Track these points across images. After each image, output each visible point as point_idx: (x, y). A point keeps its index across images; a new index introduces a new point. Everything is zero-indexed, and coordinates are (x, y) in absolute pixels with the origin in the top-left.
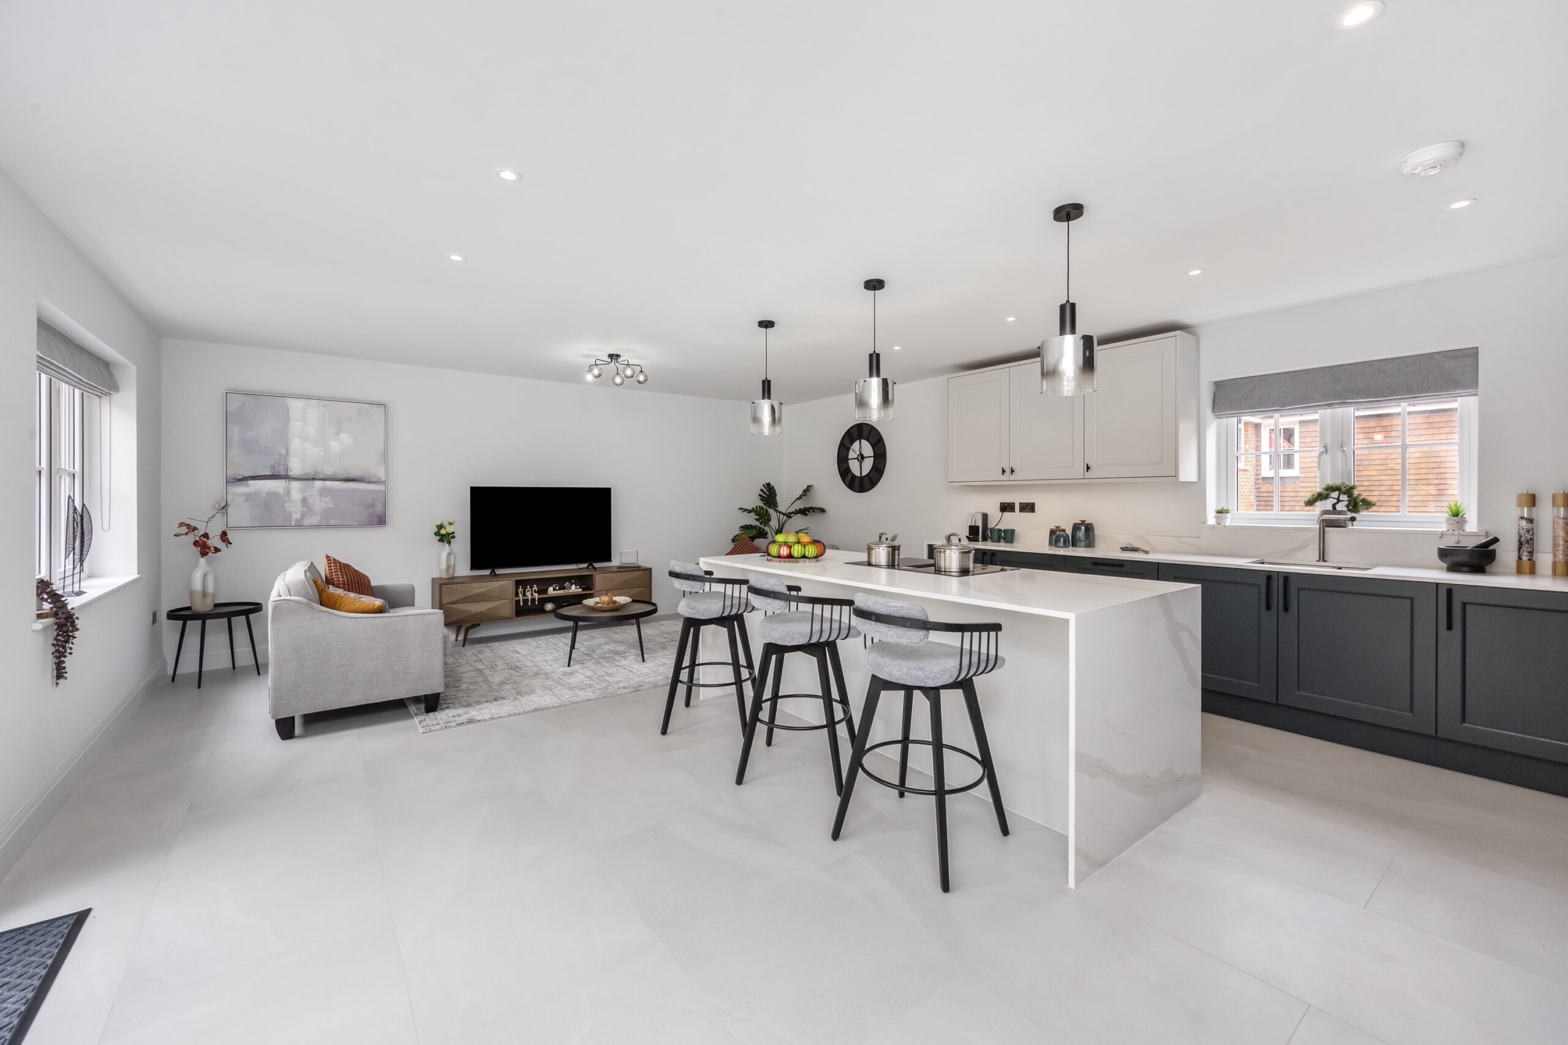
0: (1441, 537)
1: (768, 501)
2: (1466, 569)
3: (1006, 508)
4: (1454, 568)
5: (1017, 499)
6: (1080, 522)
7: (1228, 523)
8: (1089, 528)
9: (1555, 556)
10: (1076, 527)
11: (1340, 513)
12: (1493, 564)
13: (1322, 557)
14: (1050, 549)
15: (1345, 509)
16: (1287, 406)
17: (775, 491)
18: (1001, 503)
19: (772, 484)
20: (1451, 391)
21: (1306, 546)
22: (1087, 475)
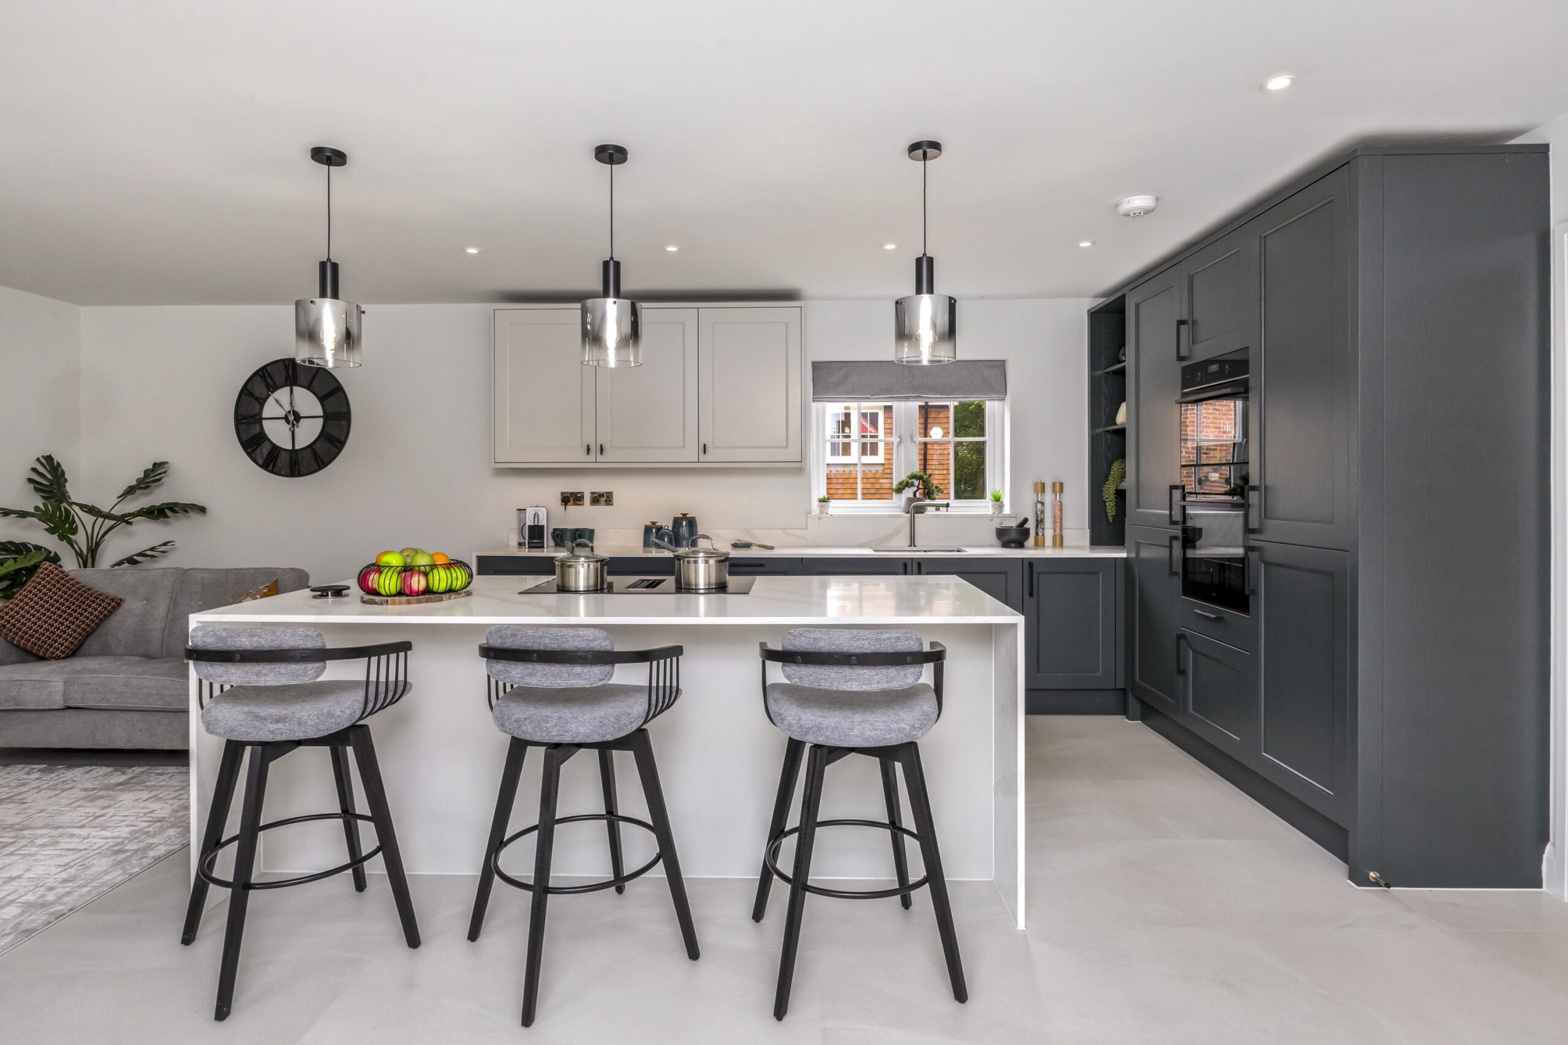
0: (992, 520)
1: (51, 492)
2: (1013, 545)
3: (570, 499)
4: (1005, 545)
5: (587, 486)
6: (681, 516)
7: (831, 511)
8: (692, 523)
9: (1055, 531)
10: (677, 522)
11: (920, 500)
12: (1028, 541)
13: (912, 543)
14: (645, 552)
15: (922, 497)
16: (876, 395)
17: (63, 473)
18: (562, 493)
19: (57, 458)
20: (992, 395)
21: (898, 533)
22: (703, 458)
